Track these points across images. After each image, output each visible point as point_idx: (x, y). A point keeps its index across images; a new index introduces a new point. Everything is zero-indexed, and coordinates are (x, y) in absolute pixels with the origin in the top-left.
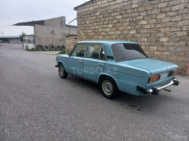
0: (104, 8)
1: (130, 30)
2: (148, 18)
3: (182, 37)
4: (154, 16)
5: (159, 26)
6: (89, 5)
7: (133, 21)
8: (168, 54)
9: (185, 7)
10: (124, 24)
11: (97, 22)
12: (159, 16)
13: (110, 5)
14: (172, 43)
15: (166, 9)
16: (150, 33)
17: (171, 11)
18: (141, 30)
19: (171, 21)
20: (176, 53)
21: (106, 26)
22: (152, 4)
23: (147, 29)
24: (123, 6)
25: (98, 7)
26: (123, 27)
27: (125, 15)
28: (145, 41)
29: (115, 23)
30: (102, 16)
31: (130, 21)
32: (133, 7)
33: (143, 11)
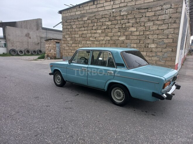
0: (92, 14)
1: (119, 36)
2: (137, 25)
3: (169, 44)
4: (142, 24)
5: (148, 33)
6: (75, 10)
7: (122, 28)
8: (156, 59)
9: (170, 18)
10: (113, 30)
11: (84, 27)
12: (148, 24)
13: (98, 11)
14: (160, 49)
15: (154, 18)
16: (140, 40)
17: (158, 20)
18: (131, 36)
19: (158, 29)
20: (164, 58)
21: (95, 32)
22: (140, 12)
23: (136, 35)
24: (112, 13)
25: (86, 12)
26: (112, 33)
27: (114, 21)
28: (135, 47)
29: (104, 29)
30: (90, 21)
31: (119, 28)
32: (122, 14)
33: (132, 18)
